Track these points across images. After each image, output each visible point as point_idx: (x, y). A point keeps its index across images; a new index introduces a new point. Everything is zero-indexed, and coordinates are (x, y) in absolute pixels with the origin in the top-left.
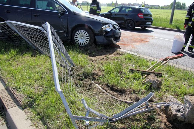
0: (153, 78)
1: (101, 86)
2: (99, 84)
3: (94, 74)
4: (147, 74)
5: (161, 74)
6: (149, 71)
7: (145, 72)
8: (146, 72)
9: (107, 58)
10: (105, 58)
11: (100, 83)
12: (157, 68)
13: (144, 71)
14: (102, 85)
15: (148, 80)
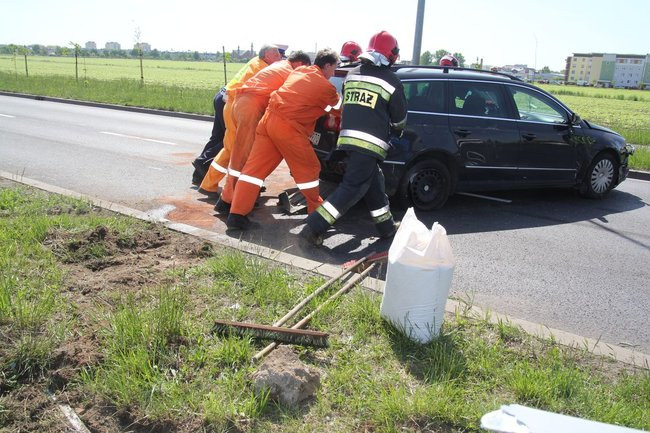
0: (284, 365)
1: (82, 413)
2: (75, 402)
3: (59, 360)
4: (275, 340)
5: (325, 337)
6: (285, 327)
7: (268, 334)
8: (272, 331)
9: (146, 276)
10: (135, 276)
11: (80, 400)
12: (319, 308)
13: (266, 330)
14: (88, 407)
15: (266, 372)
